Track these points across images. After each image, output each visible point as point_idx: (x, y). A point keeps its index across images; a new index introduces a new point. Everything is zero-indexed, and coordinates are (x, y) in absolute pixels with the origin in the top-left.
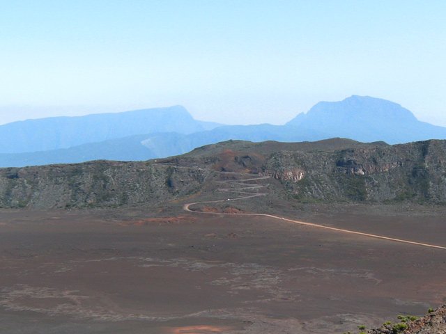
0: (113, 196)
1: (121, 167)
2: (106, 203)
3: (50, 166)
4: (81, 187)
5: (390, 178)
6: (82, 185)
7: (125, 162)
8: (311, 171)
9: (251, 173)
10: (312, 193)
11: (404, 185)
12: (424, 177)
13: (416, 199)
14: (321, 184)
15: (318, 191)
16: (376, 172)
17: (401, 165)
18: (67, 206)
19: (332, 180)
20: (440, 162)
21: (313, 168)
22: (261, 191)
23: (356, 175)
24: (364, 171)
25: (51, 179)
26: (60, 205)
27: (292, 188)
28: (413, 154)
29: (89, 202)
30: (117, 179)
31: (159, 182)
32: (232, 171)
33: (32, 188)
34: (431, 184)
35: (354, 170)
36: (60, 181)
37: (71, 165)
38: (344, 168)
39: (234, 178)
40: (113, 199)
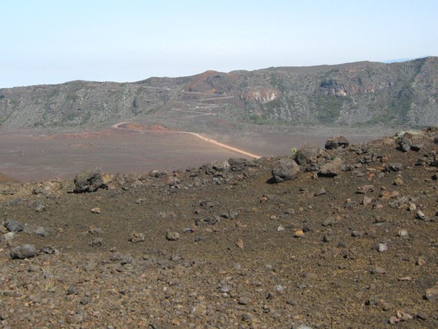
0: (77, 115)
1: (95, 87)
2: (69, 122)
3: (34, 86)
4: (52, 106)
5: (373, 99)
6: (53, 105)
7: (100, 83)
8: (288, 92)
9: (216, 93)
10: (279, 114)
11: (386, 107)
12: (408, 98)
13: (392, 122)
14: (294, 105)
15: (287, 113)
16: (359, 93)
17: (390, 84)
18: (35, 125)
19: (310, 101)
20: (432, 82)
21: (292, 89)
22: (213, 111)
23: (337, 96)
24: (346, 91)
25: (33, 99)
26: (29, 123)
27: (253, 108)
28: (407, 73)
29: (55, 120)
30: (87, 99)
31: (127, 102)
32: (198, 91)
33: (13, 108)
34: (413, 105)
35: (336, 91)
36: (40, 101)
37: (53, 85)
38: (326, 89)
39: (195, 98)
40: (77, 118)
